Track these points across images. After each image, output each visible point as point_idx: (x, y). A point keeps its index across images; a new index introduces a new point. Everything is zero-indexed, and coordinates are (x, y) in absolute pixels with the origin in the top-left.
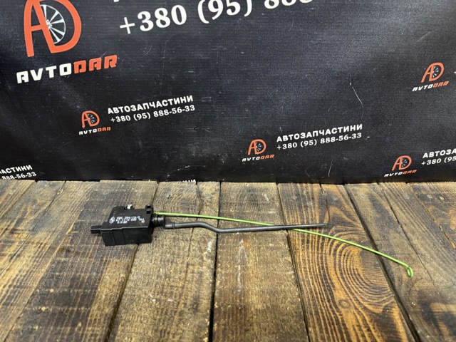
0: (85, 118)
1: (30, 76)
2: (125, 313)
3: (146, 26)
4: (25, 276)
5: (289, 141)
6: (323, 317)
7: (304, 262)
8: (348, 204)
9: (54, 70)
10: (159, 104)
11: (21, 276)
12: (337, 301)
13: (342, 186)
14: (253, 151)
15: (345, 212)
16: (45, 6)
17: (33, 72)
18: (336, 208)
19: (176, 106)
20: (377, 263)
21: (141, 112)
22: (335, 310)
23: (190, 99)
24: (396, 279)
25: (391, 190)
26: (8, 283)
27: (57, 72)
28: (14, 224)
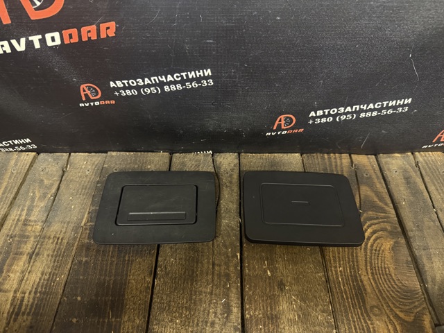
0: (84, 91)
2: (156, 325)
4: (48, 280)
6: (355, 326)
7: (335, 261)
8: (380, 183)
9: (39, 40)
10: (170, 78)
11: (44, 279)
12: (368, 307)
13: (373, 156)
15: (377, 193)
17: (14, 42)
18: (368, 189)
20: (410, 259)
21: (149, 86)
22: (367, 318)
24: (429, 279)
25: (426, 163)
26: (32, 288)
27: (43, 41)
28: (24, 213)
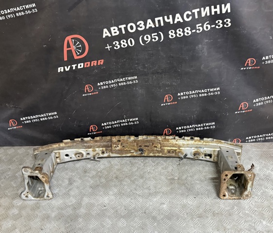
1: (64, 69)
3: (117, 47)
5: (184, 95)
14: (166, 100)
16: (73, 40)
19: (129, 81)
23: (136, 77)
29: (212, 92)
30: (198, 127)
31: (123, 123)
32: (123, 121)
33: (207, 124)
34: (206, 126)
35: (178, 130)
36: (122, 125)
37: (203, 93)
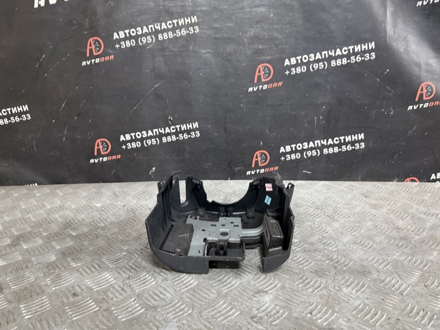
29: (358, 53)
30: (328, 147)
31: (167, 135)
32: (167, 130)
33: (348, 139)
34: (346, 144)
35: (284, 154)
36: (164, 139)
37: (340, 56)
